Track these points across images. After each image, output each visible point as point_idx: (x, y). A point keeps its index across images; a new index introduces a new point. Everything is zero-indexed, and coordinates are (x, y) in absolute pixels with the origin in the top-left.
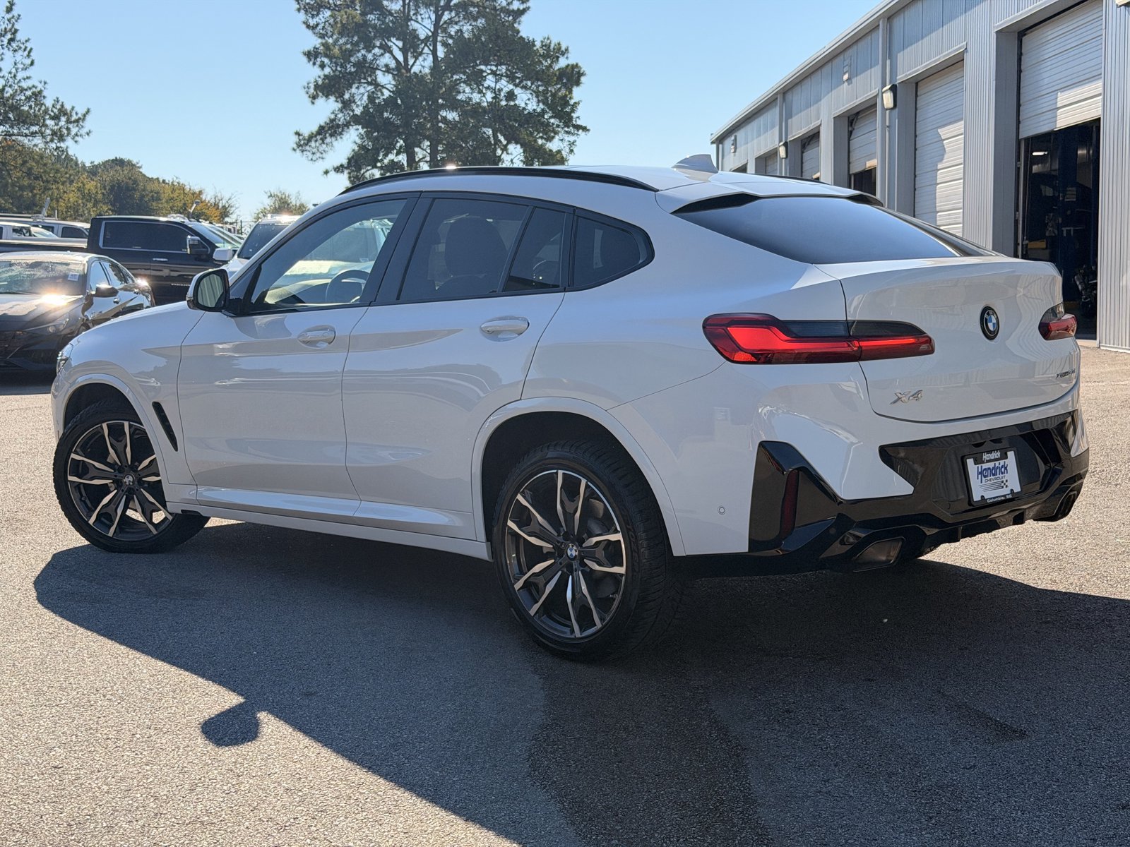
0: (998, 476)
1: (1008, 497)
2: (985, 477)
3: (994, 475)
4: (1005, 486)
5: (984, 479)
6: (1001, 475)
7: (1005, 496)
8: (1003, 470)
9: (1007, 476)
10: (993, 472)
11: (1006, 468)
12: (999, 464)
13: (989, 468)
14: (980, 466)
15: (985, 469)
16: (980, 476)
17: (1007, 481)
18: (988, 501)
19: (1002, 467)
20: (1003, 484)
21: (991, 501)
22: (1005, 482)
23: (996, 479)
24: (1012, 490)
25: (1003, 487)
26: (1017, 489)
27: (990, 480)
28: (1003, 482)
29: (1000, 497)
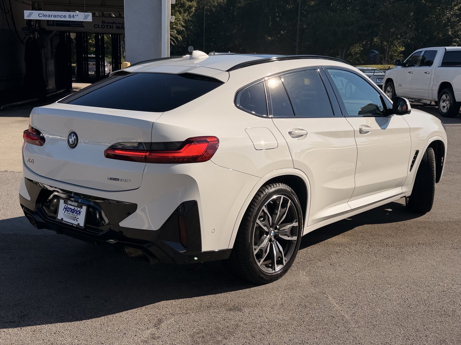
0: (74, 214)
1: (74, 225)
2: (67, 211)
3: (72, 212)
4: (76, 220)
5: (66, 212)
6: (76, 214)
7: (72, 224)
8: (78, 213)
9: (79, 216)
10: (73, 211)
11: (80, 213)
12: (77, 209)
13: (71, 209)
14: (67, 205)
15: (69, 208)
16: (65, 209)
17: (78, 218)
18: (63, 222)
19: (78, 211)
20: (75, 219)
21: (65, 222)
22: (77, 218)
23: (72, 215)
24: (79, 224)
25: (75, 220)
26: (82, 224)
27: (70, 214)
28: (76, 218)
29: (70, 223)
